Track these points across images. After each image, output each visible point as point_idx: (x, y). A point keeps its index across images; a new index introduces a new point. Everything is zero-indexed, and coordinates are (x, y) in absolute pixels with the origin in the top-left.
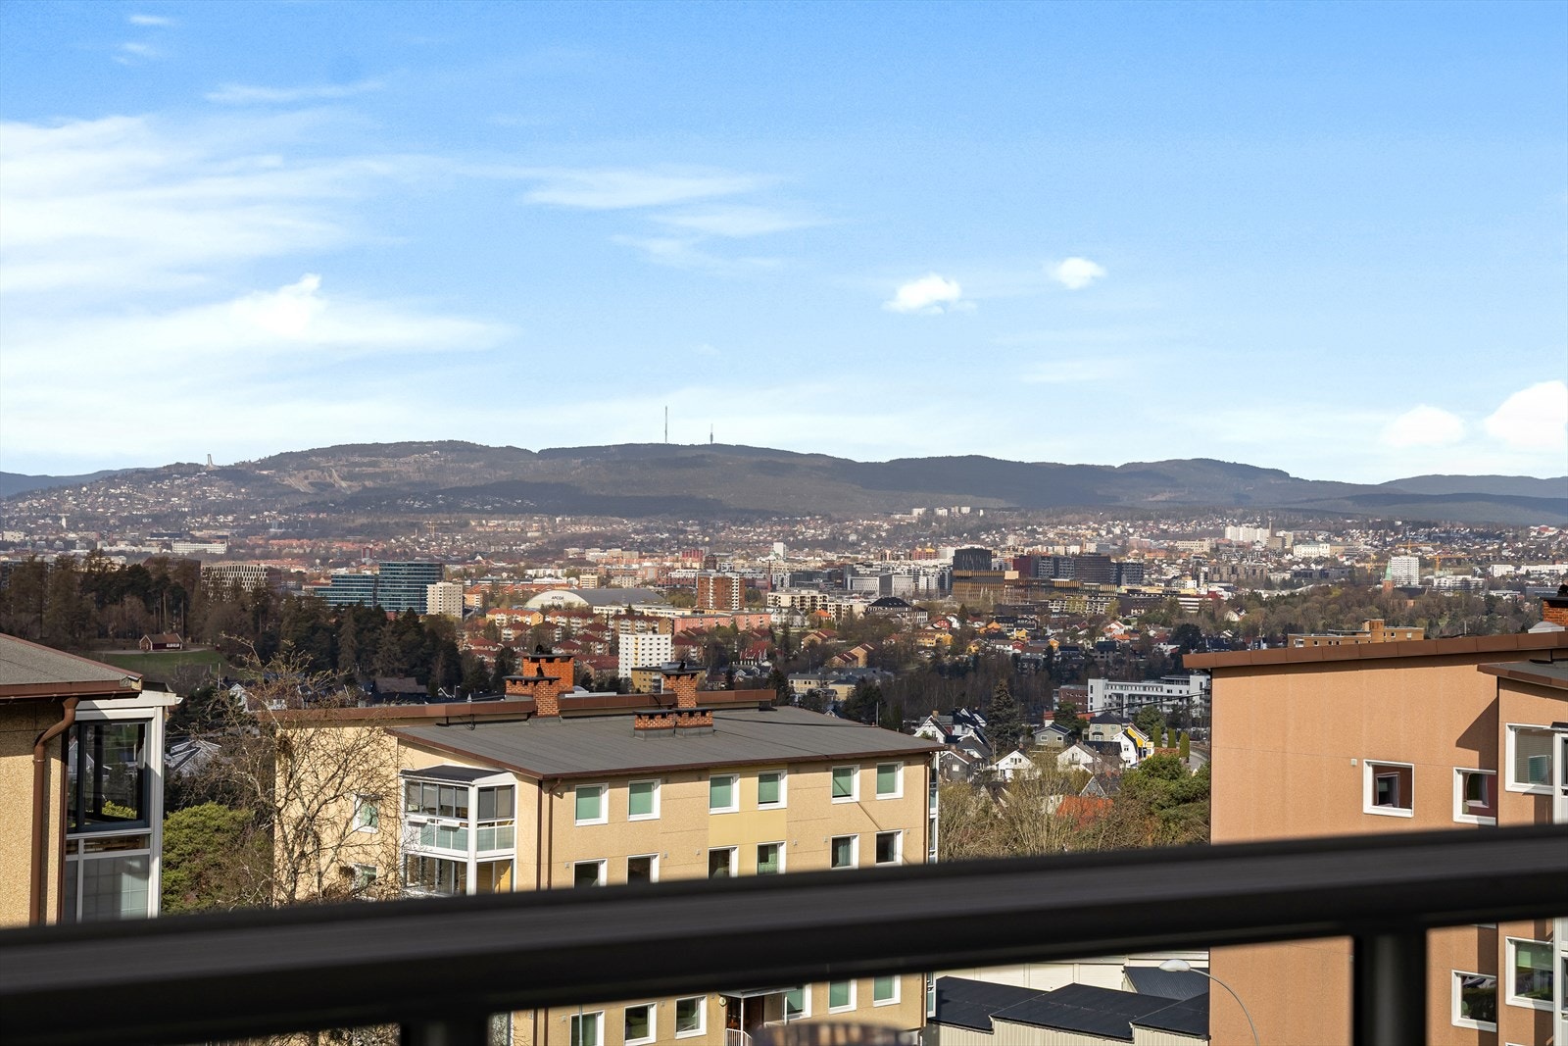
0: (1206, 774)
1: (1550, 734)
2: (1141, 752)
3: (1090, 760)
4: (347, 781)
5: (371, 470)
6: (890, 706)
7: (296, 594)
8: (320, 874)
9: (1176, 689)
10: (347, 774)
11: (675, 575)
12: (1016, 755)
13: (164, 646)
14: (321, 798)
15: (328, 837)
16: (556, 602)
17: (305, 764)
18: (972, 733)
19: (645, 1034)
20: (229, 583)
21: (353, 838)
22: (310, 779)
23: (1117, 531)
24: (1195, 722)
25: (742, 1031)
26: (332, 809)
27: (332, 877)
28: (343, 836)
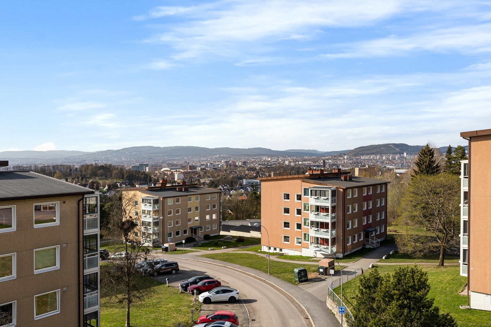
0: (260, 194)
1: (309, 189)
2: (251, 189)
3: (244, 191)
4: (130, 203)
5: (137, 150)
6: (215, 184)
7: (127, 169)
8: (126, 218)
9: (256, 181)
10: (130, 202)
11: (183, 165)
12: (233, 190)
13: (107, 177)
14: (126, 206)
15: (127, 212)
16: (166, 169)
17: (124, 201)
18: (227, 188)
19: (179, 235)
20: (116, 167)
21: (131, 212)
22: (125, 203)
23: (247, 158)
24: (258, 185)
25: (193, 234)
26: (128, 208)
27: (128, 218)
28: (130, 212)
